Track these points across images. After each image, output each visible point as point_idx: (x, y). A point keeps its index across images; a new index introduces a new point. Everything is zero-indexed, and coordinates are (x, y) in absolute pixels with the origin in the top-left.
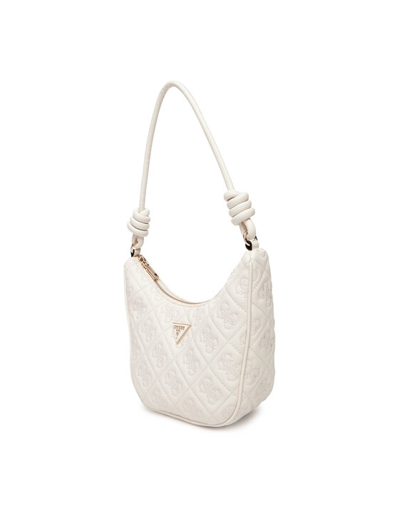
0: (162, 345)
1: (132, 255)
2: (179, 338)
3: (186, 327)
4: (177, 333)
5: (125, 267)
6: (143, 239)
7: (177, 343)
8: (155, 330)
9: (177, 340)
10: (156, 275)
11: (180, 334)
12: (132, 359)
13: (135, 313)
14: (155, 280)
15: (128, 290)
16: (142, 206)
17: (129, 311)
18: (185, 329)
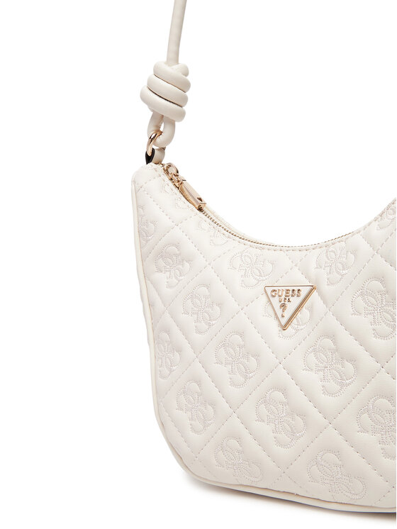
0: (242, 335)
1: (149, 159)
2: (288, 314)
3: (304, 292)
4: (283, 306)
5: (134, 182)
6: (173, 124)
7: (284, 328)
8: (220, 305)
9: (284, 321)
10: (200, 199)
11: (291, 307)
12: (156, 375)
13: (162, 278)
14: (200, 209)
15: (144, 230)
16: (174, 56)
17: (145, 276)
18: (303, 294)
